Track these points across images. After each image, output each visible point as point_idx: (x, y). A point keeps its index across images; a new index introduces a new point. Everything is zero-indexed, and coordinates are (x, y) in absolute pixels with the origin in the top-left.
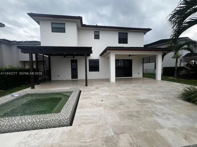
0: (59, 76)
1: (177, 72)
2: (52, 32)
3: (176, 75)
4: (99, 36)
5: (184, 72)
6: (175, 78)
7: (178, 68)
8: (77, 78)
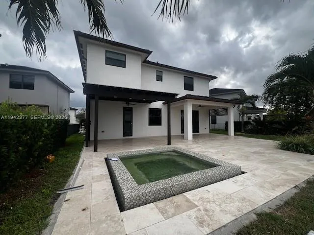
0: (103, 132)
1: (244, 127)
2: (106, 64)
3: (243, 130)
4: (162, 77)
5: (250, 127)
6: (244, 134)
7: (244, 122)
8: (132, 136)
